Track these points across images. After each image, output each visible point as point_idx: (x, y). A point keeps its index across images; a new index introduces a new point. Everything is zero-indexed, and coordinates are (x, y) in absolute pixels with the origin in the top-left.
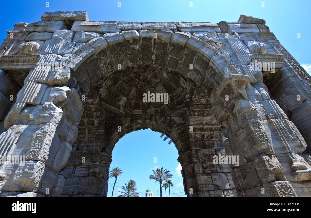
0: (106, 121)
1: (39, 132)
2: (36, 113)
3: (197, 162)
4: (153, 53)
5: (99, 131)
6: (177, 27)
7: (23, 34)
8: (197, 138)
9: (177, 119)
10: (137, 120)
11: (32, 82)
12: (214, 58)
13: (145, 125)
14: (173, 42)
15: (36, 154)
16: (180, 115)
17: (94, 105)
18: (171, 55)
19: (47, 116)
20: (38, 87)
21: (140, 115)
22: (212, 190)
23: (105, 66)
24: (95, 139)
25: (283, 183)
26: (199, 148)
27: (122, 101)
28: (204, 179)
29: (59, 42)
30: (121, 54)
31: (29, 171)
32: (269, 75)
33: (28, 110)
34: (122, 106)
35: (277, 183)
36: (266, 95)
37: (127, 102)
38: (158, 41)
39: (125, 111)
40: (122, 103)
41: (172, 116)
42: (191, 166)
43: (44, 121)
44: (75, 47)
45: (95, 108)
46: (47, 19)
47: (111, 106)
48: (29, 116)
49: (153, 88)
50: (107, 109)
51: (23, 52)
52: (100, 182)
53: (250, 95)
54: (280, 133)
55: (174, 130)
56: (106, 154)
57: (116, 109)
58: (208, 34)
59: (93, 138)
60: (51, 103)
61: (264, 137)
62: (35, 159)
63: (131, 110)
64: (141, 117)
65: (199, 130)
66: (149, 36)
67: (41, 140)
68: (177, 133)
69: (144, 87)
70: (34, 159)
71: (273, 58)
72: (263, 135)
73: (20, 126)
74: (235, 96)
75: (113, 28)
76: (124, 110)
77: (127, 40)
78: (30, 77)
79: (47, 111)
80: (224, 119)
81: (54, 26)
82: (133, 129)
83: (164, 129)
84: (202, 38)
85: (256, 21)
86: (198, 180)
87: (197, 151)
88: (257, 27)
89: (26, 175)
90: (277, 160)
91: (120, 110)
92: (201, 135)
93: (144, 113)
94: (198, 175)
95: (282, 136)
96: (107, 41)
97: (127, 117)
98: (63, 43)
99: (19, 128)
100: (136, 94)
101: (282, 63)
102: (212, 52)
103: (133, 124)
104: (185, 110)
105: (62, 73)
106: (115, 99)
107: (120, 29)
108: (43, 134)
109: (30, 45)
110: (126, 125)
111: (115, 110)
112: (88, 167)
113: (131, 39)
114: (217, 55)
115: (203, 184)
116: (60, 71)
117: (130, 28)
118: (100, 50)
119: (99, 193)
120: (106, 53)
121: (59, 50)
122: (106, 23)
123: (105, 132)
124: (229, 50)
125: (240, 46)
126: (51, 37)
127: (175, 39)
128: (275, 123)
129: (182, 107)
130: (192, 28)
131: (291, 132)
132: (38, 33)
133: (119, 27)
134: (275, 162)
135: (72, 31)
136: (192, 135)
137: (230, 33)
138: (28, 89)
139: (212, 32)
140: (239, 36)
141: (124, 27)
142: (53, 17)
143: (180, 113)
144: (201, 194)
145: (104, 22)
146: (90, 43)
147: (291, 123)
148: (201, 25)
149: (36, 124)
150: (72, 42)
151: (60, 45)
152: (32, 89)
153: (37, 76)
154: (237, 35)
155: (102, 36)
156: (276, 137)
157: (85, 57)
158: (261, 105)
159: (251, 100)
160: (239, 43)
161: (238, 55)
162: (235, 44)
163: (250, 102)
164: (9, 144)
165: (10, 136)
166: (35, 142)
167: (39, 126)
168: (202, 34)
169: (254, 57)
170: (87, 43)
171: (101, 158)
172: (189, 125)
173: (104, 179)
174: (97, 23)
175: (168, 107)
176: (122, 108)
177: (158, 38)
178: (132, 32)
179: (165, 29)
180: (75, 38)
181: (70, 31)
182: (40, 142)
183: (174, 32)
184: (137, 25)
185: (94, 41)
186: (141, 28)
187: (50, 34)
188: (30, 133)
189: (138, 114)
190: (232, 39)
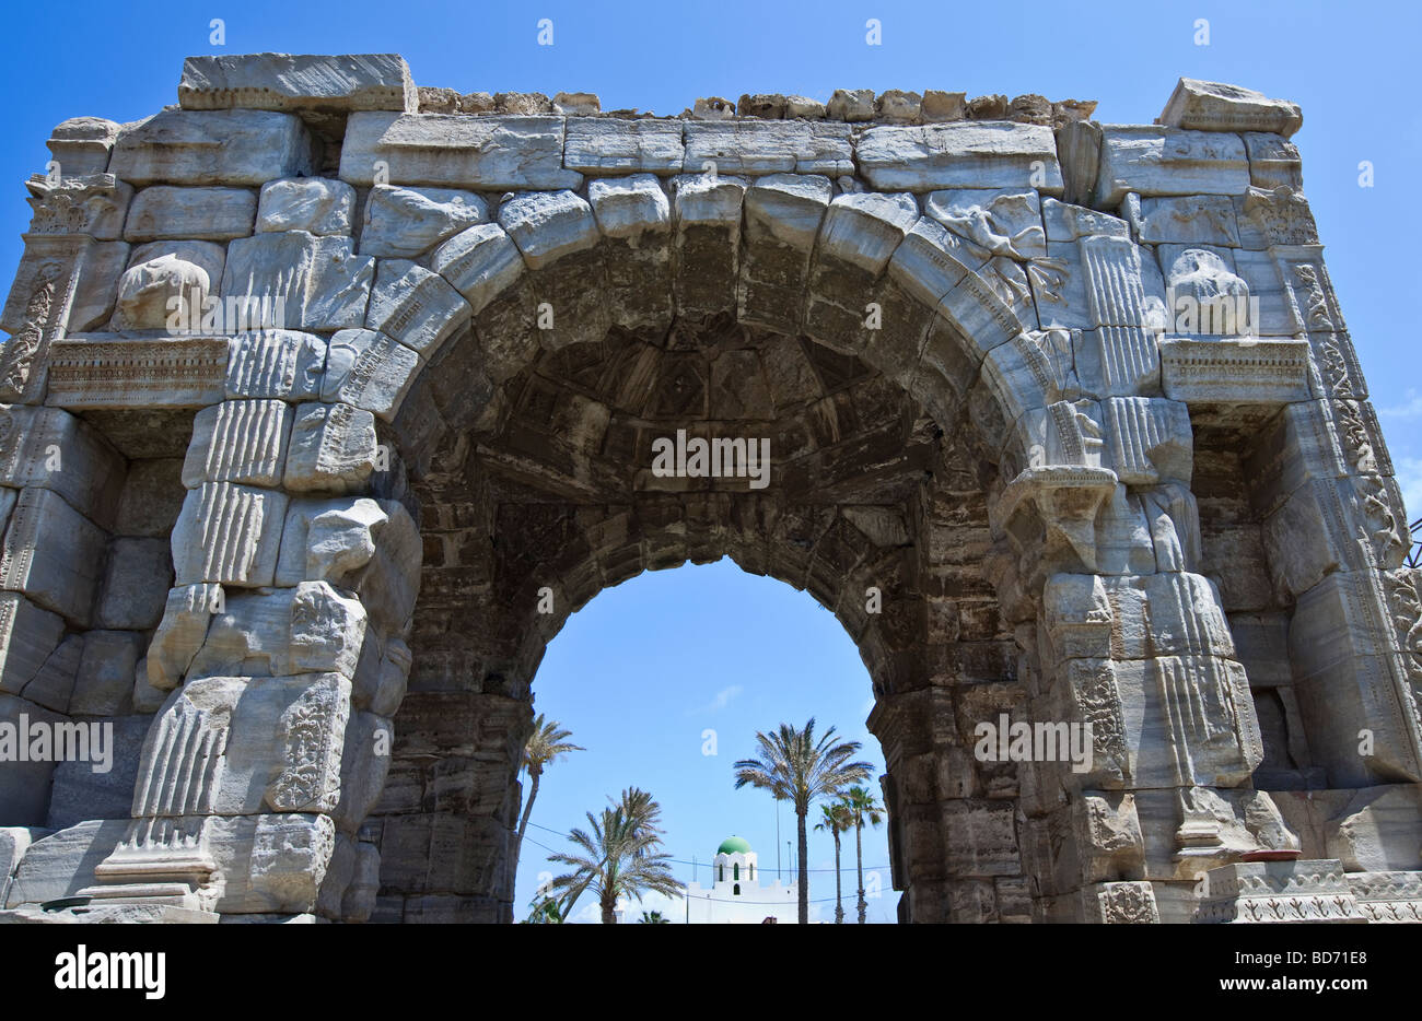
0: (499, 531)
1: (298, 708)
2: (269, 629)
3: (954, 743)
4: (737, 280)
5: (466, 591)
6: (855, 158)
7: (108, 201)
8: (963, 627)
9: (872, 523)
10: (661, 523)
11: (221, 482)
12: (998, 360)
13: (706, 547)
14: (828, 250)
15: (308, 791)
16: (887, 500)
17: (443, 470)
18: (824, 296)
19: (319, 646)
20: (254, 512)
21: (678, 495)
22: (1011, 877)
23: (508, 344)
24: (448, 629)
25: (1127, 888)
26: (971, 680)
27: (584, 426)
28: (977, 826)
29: (296, 260)
30: (585, 290)
31: (298, 851)
32: (1242, 424)
33: (235, 616)
34: (585, 453)
35: (1109, 888)
36: (1170, 553)
37: (609, 428)
38: (759, 237)
39: (600, 479)
40: (581, 437)
41: (848, 506)
42: (922, 764)
43: (312, 663)
44: (376, 290)
45: (445, 486)
46: (208, 102)
47: (526, 463)
48: (243, 641)
49: (752, 353)
50: (507, 475)
51: (139, 317)
52: (484, 836)
53: (1110, 548)
54: (1174, 715)
55: (852, 579)
56: (508, 704)
57: (549, 473)
58: (997, 208)
59: (439, 624)
60: (322, 588)
61: (1108, 731)
62: (309, 808)
63: (631, 468)
64: (684, 508)
65: (977, 589)
66: (717, 218)
67: (316, 739)
69: (704, 349)
70: (304, 809)
71: (1257, 360)
72: (1111, 722)
73: (221, 685)
74: (1050, 550)
75: (545, 164)
76: (594, 475)
77: (614, 239)
78: (209, 462)
79: (317, 623)
80: (1024, 617)
81: (253, 150)
82: (641, 564)
83: (806, 568)
84: (964, 235)
85: (1249, 120)
86: (948, 828)
87: (956, 692)
88: (1243, 157)
89: (291, 863)
90: (1134, 809)
91: (572, 476)
92: (984, 612)
93: (701, 486)
94: (949, 806)
95: (1177, 727)
96: (521, 253)
97: (612, 508)
98: (319, 264)
99: (220, 689)
100: (657, 383)
101: (1297, 381)
102: (997, 322)
103: (640, 545)
104: (915, 478)
105: (343, 443)
106: (549, 421)
107: (577, 171)
108: (320, 718)
109: (168, 284)
110: (607, 549)
111: (546, 476)
112: (421, 770)
113: (632, 233)
114: (1015, 340)
115: (969, 850)
116: (335, 432)
117: (628, 163)
118: (490, 298)
119: (479, 888)
120: (515, 299)
121: (304, 306)
122: (507, 132)
123: (496, 592)
124: (1077, 306)
125: (1131, 286)
126: (249, 225)
127: (838, 238)
128: (1168, 676)
129: (896, 469)
130: (928, 165)
131: (1215, 711)
132: (179, 196)
133: (574, 160)
134: (1124, 820)
135: (346, 186)
136: (936, 611)
137: (1107, 194)
138: (213, 519)
139: (1017, 196)
140: (1141, 219)
141: (596, 155)
142: (237, 90)
143: (886, 493)
144: (957, 894)
145: (496, 125)
146: (445, 269)
147: (1235, 669)
148: (973, 149)
149: (280, 672)
150: (355, 254)
151: (303, 277)
152: (230, 520)
153: (237, 456)
154: (1133, 209)
155: (492, 216)
156: (1157, 729)
157: (430, 347)
158: (1143, 594)
159: (1104, 571)
160: (1127, 271)
161: (1107, 340)
162: (1111, 273)
163: (1098, 580)
164: (201, 755)
165: (197, 726)
166: (295, 749)
167: (293, 683)
168: (967, 207)
169: (1174, 356)
170: (429, 265)
171: (481, 725)
172: (927, 562)
173: (500, 819)
174: (465, 128)
175: (828, 459)
176: (582, 464)
177: (760, 223)
178: (635, 199)
179: (795, 171)
180: (366, 228)
181: (335, 183)
182: (312, 749)
183: (837, 190)
184: (658, 149)
185: (461, 259)
186: (678, 164)
187: (243, 197)
188: (264, 710)
189: (670, 495)
190: (1101, 246)
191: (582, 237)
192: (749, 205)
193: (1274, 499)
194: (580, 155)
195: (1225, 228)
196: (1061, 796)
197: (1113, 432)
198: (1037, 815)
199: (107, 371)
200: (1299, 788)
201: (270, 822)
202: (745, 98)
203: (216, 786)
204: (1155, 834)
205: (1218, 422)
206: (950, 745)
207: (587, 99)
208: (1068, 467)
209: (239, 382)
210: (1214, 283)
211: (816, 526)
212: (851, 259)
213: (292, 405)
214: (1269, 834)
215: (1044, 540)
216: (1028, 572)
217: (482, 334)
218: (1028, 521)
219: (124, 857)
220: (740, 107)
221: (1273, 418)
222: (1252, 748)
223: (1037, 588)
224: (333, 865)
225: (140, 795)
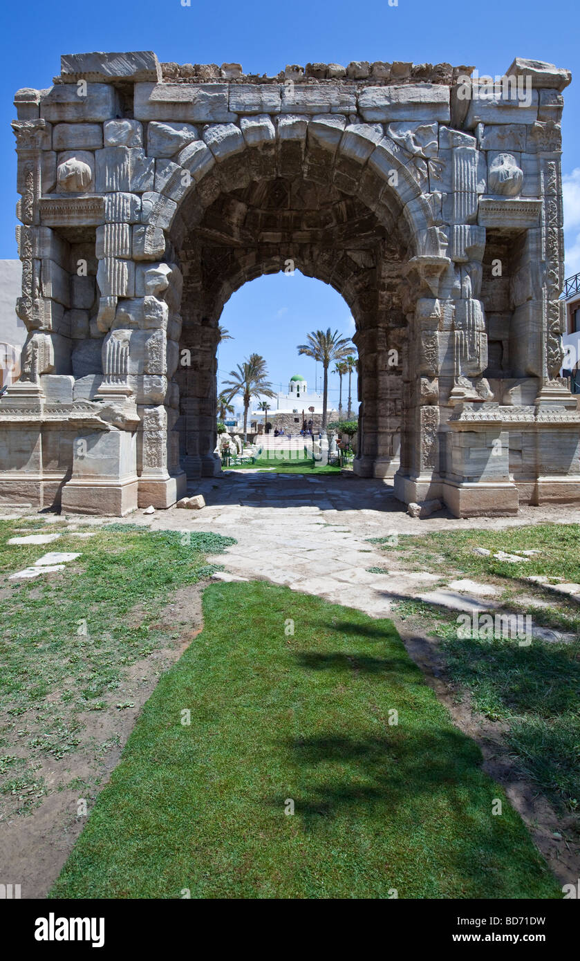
0: (203, 260)
1: (150, 341)
2: (136, 313)
3: (385, 350)
4: (303, 163)
5: (193, 285)
6: (357, 105)
7: (44, 132)
8: (393, 304)
9: (358, 258)
10: (270, 256)
11: (111, 257)
12: (410, 207)
14: (343, 152)
15: (158, 368)
16: (366, 248)
18: (340, 171)
19: (154, 320)
20: (124, 269)
21: (277, 244)
23: (209, 192)
25: (431, 408)
26: (394, 325)
27: (236, 213)
28: (391, 381)
29: (123, 160)
30: (240, 168)
31: (157, 386)
33: (124, 308)
34: (237, 226)
35: (425, 408)
36: (467, 291)
37: (247, 213)
38: (314, 145)
39: (244, 237)
40: (235, 218)
41: (349, 250)
42: (372, 357)
43: (153, 325)
44: (156, 174)
46: (74, 80)
47: (213, 231)
48: (128, 317)
50: (206, 237)
51: (67, 188)
53: (444, 288)
54: (457, 352)
55: (349, 282)
56: (212, 330)
57: (223, 235)
58: (418, 132)
60: (153, 298)
61: (433, 356)
62: (159, 373)
63: (257, 233)
64: (279, 249)
66: (295, 137)
67: (158, 351)
68: (355, 288)
71: (519, 209)
72: (434, 353)
73: (124, 332)
74: (421, 288)
75: (221, 109)
76: (242, 235)
77: (252, 147)
78: (105, 249)
79: (153, 311)
80: (410, 311)
81: (97, 104)
82: (261, 272)
84: (402, 146)
86: (380, 381)
87: (388, 330)
88: (536, 104)
90: (437, 383)
91: (232, 236)
93: (287, 241)
94: (381, 373)
95: (457, 356)
96: (214, 156)
97: (249, 250)
98: (132, 162)
99: (123, 334)
100: (268, 192)
101: (535, 218)
102: (412, 189)
103: (261, 265)
104: (378, 240)
105: (153, 242)
106: (222, 212)
107: (235, 113)
108: (158, 344)
109: (76, 173)
110: (247, 267)
111: (222, 237)
113: (259, 144)
114: (418, 198)
115: (387, 389)
116: (149, 237)
117: (256, 109)
118: (202, 176)
119: (205, 395)
120: (212, 174)
121: (129, 181)
122: (204, 93)
123: (203, 285)
124: (447, 181)
125: (472, 172)
126: (101, 142)
127: (348, 148)
128: (458, 338)
129: (370, 236)
130: (390, 109)
131: (472, 351)
132: (71, 128)
133: (234, 107)
134: (434, 386)
135: (138, 122)
136: (382, 297)
137: (470, 123)
138: (111, 272)
139: (428, 126)
140: (483, 137)
141: (243, 104)
142: (85, 73)
143: (366, 245)
144: (381, 404)
145: (198, 89)
146: (184, 164)
147: (483, 336)
148: (411, 100)
149: (142, 328)
150: (146, 156)
151: (127, 168)
152: (117, 272)
153: (114, 247)
154: (480, 132)
155: (200, 137)
156: (450, 357)
157: (180, 199)
158: (454, 307)
159: (440, 297)
160: (471, 165)
161: (457, 199)
162: (464, 166)
163: (437, 301)
164: (122, 356)
165: (119, 346)
166: (152, 355)
167: (148, 332)
168: (405, 132)
169: (484, 206)
170: (177, 161)
171: (202, 338)
172: (380, 277)
173: (211, 372)
174: (185, 91)
175: (341, 230)
176: (236, 230)
177: (314, 139)
178: (261, 128)
179: (330, 112)
180: (149, 144)
181: (134, 121)
182: (157, 354)
183: (348, 123)
184: (270, 101)
185: (190, 159)
186: (278, 109)
187: (96, 128)
188: (140, 341)
189: (273, 244)
190: (462, 152)
191: (238, 147)
192: (310, 131)
193: (516, 267)
194: (236, 104)
195: (520, 142)
196: (415, 376)
197: (453, 241)
198: (407, 382)
199: (60, 211)
200: (498, 377)
201: (148, 378)
202: (309, 65)
203: (128, 365)
204: (444, 391)
205: (499, 234)
206: (383, 351)
207: (236, 66)
208: (431, 256)
209: (110, 216)
210: (508, 172)
211: (335, 259)
212: (352, 157)
213: (131, 225)
214: (483, 392)
215: (419, 284)
216: (413, 295)
217: (199, 190)
218: (414, 276)
219: (104, 386)
220: (306, 70)
221: (522, 234)
222: (483, 364)
223: (414, 302)
224: (168, 391)
225: (105, 368)
